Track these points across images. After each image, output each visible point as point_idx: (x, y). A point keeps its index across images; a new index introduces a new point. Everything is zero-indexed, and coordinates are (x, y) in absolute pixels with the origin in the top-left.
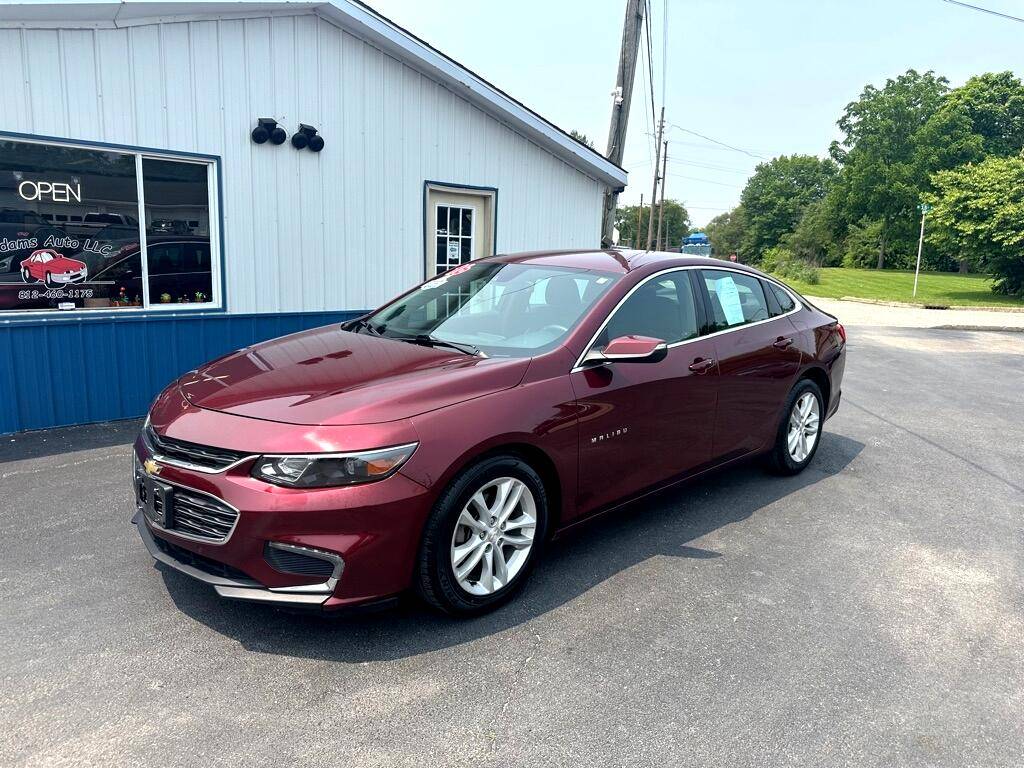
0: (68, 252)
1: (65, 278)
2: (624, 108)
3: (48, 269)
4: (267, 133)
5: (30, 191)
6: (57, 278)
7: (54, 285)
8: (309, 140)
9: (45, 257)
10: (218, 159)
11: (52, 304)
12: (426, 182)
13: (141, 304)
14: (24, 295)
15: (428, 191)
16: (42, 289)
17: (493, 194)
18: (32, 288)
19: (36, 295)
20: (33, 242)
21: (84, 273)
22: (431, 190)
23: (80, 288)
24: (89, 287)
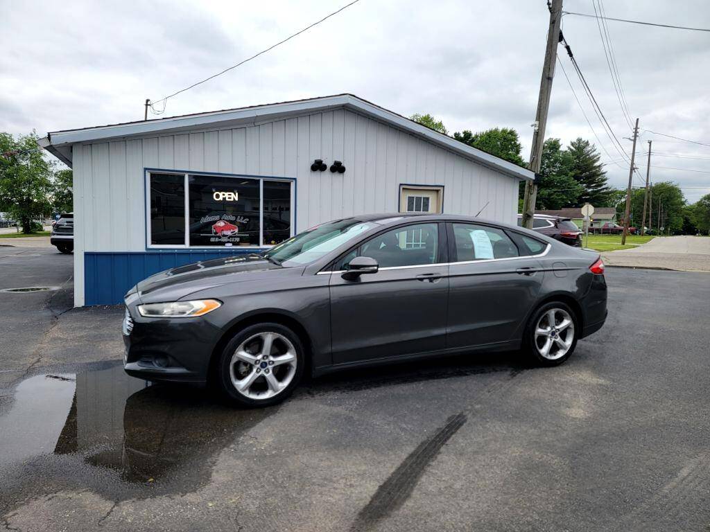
0: (231, 222)
1: (229, 233)
2: (540, 133)
3: (222, 229)
4: (318, 166)
5: (218, 196)
6: (225, 233)
7: (224, 236)
8: (338, 168)
9: (221, 224)
10: (295, 179)
11: (223, 244)
12: (401, 185)
13: (259, 245)
14: (212, 240)
15: (401, 189)
16: (220, 237)
17: (441, 189)
18: (215, 237)
19: (217, 240)
20: (217, 218)
21: (236, 231)
22: (404, 189)
23: (235, 237)
24: (238, 237)
